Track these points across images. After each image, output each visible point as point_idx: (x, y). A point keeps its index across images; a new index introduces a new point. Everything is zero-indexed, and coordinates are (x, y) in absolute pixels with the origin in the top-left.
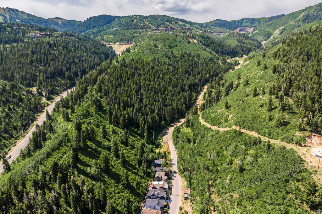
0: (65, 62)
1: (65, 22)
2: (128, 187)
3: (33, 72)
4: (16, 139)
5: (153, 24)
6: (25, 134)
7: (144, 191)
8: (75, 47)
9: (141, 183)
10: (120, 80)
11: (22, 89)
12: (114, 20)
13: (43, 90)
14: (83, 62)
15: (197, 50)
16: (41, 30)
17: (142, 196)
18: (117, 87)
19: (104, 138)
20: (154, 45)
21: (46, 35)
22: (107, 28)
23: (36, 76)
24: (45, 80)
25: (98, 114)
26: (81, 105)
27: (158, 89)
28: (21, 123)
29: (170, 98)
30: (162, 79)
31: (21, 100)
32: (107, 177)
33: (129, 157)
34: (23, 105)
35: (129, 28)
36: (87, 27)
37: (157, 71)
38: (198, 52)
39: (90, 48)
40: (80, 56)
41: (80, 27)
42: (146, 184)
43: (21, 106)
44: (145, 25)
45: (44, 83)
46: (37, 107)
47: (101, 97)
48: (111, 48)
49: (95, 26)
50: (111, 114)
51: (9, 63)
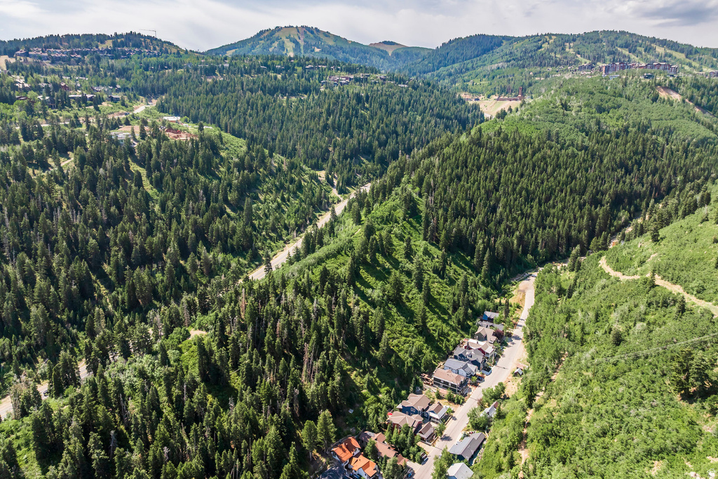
0: (378, 130)
1: (400, 52)
2: (423, 331)
3: (324, 145)
4: (285, 243)
5: (586, 54)
6: (298, 238)
7: (451, 348)
8: (403, 104)
9: (449, 335)
10: (462, 169)
11: (304, 171)
12: (499, 45)
13: (335, 177)
14: (411, 132)
15: (671, 119)
16: (350, 70)
17: (444, 353)
18: (452, 180)
19: (406, 257)
20: (562, 104)
21: (357, 80)
22: (480, 63)
23: (329, 152)
24: (341, 160)
25: (409, 222)
26: (384, 204)
27: (534, 193)
28: (295, 221)
29: (556, 214)
30: (552, 175)
31: (300, 188)
32: (395, 310)
33: (439, 295)
34: (302, 197)
35: (528, 63)
36: (440, 62)
37: (544, 158)
38: (670, 123)
39: (430, 106)
40: (409, 121)
41: (426, 63)
42: (457, 339)
43: (298, 197)
44: (566, 58)
45: (338, 165)
46: (321, 202)
47: (420, 195)
48: (476, 107)
49: (458, 59)
50: (428, 223)
51: (292, 128)
